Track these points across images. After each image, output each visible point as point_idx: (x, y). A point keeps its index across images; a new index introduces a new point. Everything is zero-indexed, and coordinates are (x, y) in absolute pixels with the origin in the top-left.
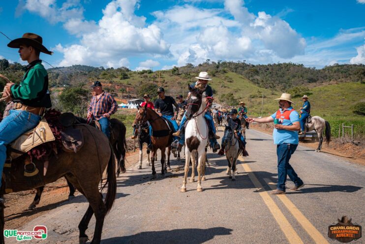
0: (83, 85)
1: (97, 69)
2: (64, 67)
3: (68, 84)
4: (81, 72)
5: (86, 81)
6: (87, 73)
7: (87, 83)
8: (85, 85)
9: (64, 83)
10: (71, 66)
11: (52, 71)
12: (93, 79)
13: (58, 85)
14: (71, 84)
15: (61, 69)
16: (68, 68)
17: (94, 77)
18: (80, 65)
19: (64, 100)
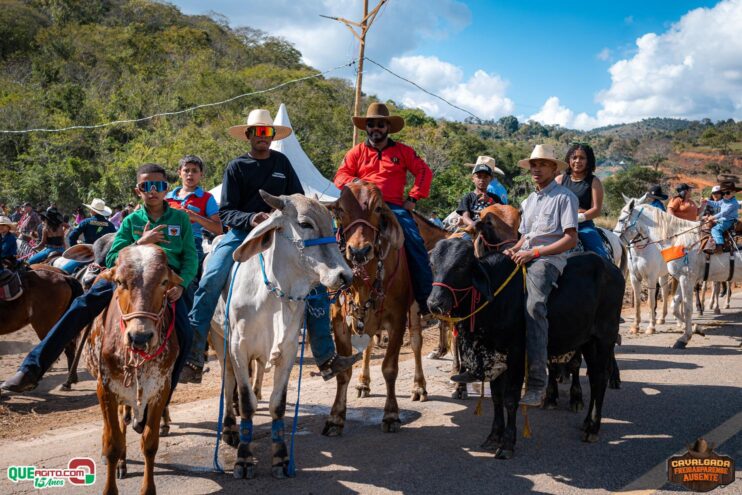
0: (660, 161)
1: (696, 123)
2: (624, 124)
3: (629, 159)
4: (660, 133)
5: (668, 151)
6: (672, 134)
7: (669, 156)
8: (667, 159)
9: (621, 158)
10: (640, 120)
11: (600, 134)
12: (684, 147)
13: (608, 161)
14: (635, 158)
15: (618, 129)
16: (634, 125)
17: (685, 144)
18: (658, 118)
19: (611, 192)
